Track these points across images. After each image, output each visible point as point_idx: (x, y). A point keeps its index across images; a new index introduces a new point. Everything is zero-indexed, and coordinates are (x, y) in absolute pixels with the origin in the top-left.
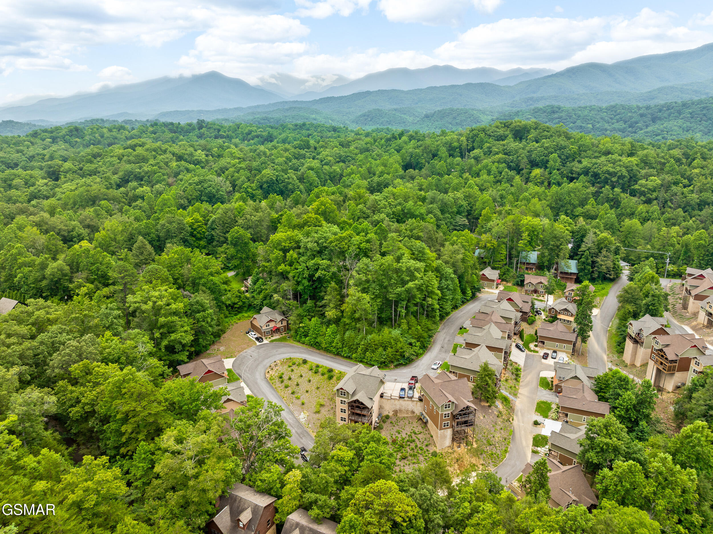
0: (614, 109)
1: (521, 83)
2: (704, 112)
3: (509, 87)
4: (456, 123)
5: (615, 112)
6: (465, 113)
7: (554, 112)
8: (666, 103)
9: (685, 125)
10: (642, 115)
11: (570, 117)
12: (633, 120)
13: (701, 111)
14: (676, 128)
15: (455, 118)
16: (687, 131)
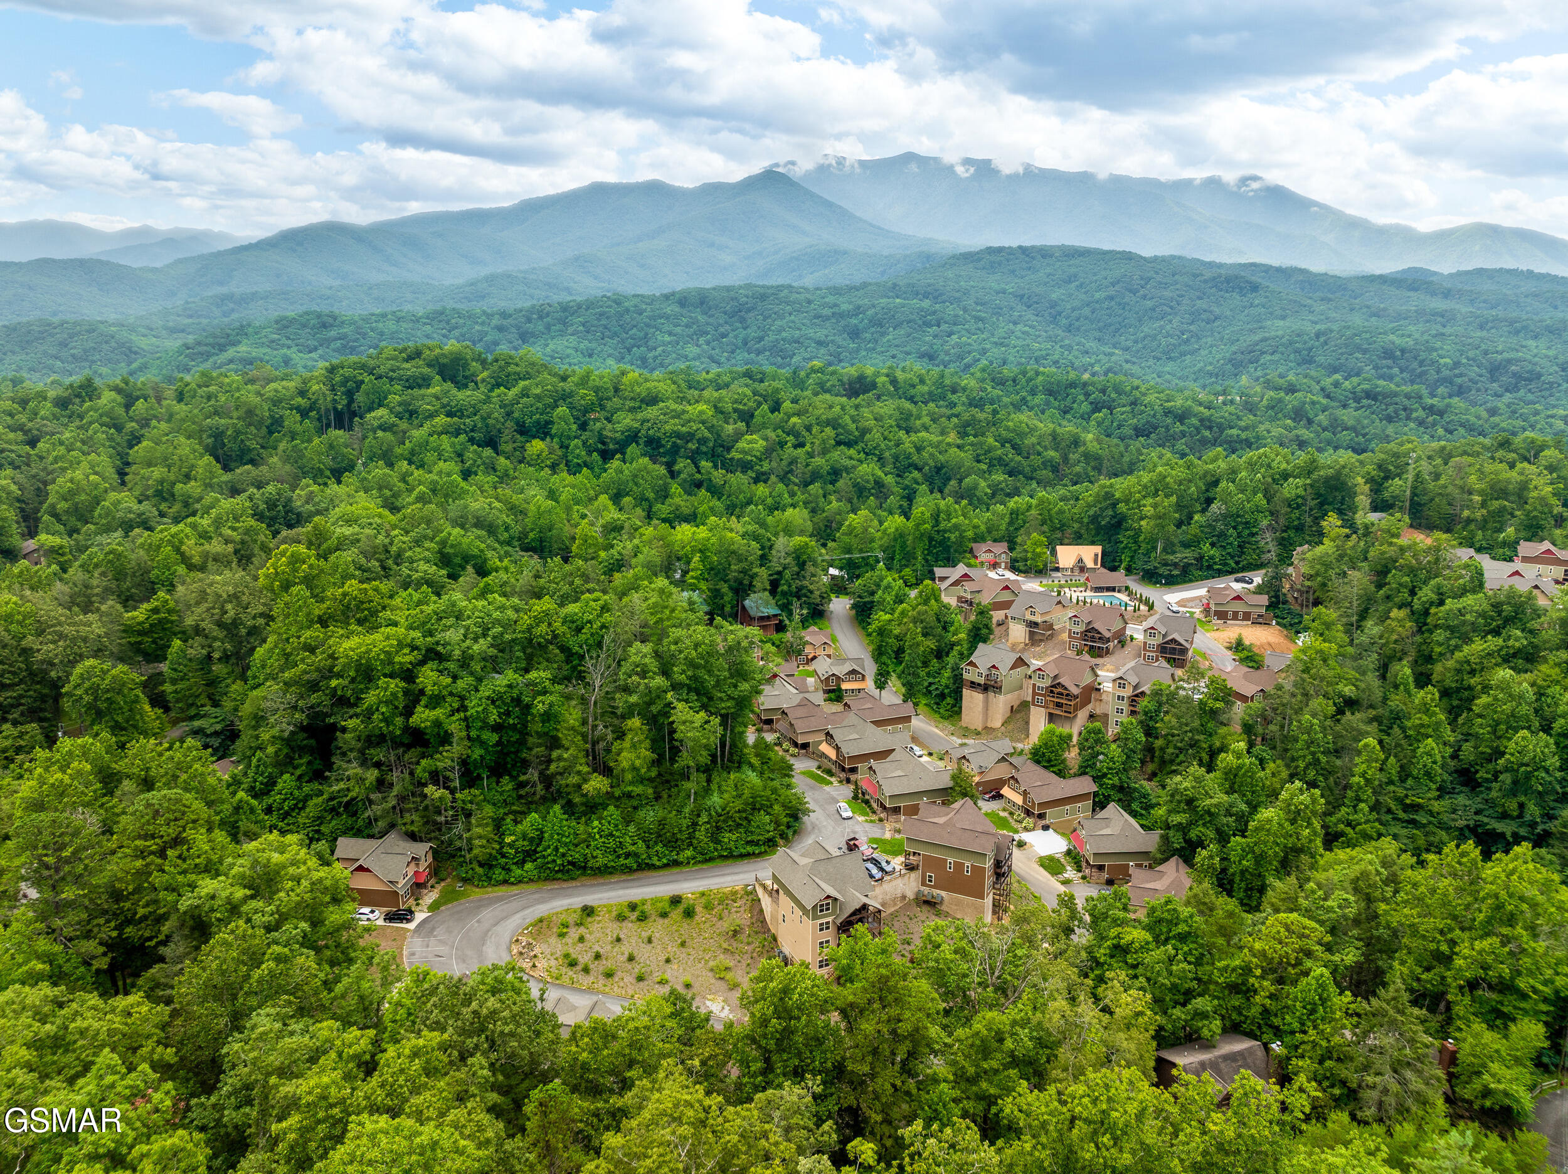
0: (443, 317)
1: (180, 261)
2: (603, 322)
3: (154, 270)
4: (73, 356)
5: (448, 322)
6: (89, 331)
7: (324, 326)
8: (533, 306)
9: (582, 346)
10: (500, 329)
11: (364, 335)
12: (488, 338)
13: (599, 320)
14: (569, 351)
15: (64, 345)
16: (590, 356)
